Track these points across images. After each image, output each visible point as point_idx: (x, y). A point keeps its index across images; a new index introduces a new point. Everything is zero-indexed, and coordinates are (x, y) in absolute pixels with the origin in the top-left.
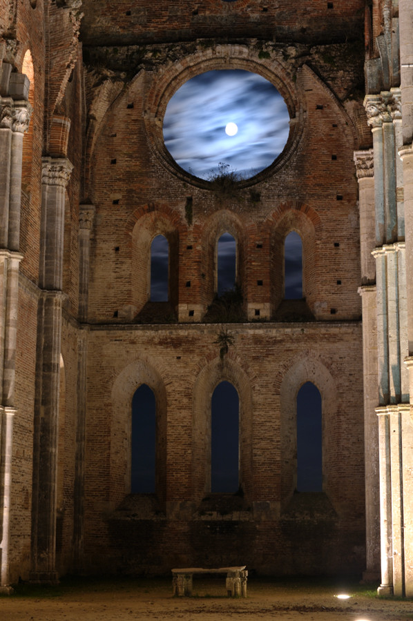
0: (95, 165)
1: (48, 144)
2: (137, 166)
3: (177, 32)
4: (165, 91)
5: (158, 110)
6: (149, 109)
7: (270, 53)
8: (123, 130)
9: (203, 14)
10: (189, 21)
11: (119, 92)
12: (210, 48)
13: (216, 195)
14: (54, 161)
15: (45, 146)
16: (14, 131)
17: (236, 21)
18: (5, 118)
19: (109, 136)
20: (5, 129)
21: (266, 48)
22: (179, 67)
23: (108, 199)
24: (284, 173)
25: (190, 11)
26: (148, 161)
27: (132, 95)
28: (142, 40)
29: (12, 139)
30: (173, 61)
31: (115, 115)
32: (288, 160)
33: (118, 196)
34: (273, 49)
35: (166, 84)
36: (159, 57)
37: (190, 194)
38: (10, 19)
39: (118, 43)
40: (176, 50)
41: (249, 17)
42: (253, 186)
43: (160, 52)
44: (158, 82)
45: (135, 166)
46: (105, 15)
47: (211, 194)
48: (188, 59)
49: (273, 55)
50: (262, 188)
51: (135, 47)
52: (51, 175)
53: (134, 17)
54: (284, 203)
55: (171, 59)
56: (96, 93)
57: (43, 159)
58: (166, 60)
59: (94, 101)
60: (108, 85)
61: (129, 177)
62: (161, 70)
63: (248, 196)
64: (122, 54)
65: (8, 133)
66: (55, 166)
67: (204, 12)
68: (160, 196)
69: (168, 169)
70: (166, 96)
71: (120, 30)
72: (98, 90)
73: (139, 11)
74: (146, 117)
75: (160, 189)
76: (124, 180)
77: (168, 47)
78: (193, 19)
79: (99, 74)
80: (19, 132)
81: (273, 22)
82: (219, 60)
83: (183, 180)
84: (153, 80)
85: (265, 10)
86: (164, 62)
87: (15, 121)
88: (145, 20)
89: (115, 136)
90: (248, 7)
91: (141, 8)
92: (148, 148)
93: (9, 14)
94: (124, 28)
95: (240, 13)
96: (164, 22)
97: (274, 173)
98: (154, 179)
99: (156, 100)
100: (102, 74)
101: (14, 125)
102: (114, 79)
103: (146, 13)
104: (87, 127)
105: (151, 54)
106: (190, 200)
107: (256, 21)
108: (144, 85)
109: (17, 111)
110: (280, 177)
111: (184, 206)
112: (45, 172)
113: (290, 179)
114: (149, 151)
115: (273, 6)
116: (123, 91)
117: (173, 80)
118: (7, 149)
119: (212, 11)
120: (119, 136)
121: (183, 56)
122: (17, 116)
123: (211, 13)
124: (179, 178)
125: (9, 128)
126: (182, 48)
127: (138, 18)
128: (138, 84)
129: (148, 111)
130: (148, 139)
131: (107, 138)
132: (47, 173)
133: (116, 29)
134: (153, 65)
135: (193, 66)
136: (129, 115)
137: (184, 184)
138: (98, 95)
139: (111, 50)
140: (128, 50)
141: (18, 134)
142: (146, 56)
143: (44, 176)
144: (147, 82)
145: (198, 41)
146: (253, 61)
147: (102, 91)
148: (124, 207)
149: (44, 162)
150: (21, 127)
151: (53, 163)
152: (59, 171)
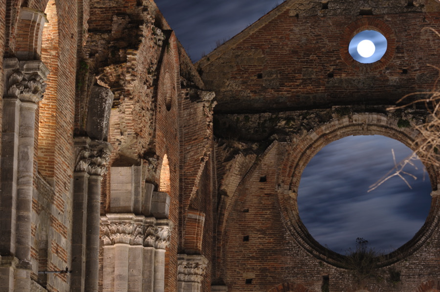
0: (227, 242)
1: (183, 241)
2: (270, 243)
3: (311, 96)
4: (299, 160)
5: (292, 180)
6: (283, 182)
7: (410, 121)
8: (255, 205)
9: (339, 77)
10: (324, 85)
11: (251, 165)
12: (347, 116)
13: (353, 275)
14: (189, 257)
15: (181, 243)
16: (156, 248)
17: (374, 84)
18: (149, 237)
19: (241, 211)
20: (149, 248)
21: (406, 116)
22: (314, 136)
23: (240, 278)
24: (425, 251)
25: (325, 74)
26: (283, 238)
27: (264, 167)
28: (275, 106)
29: (155, 255)
30: (308, 131)
31: (247, 189)
32: (430, 236)
33: (251, 275)
34: (413, 117)
35: (300, 154)
36: (293, 125)
37: (326, 273)
38: (150, 134)
39: (249, 109)
40: (310, 118)
41: (388, 80)
42: (392, 265)
43: (294, 120)
44: (291, 152)
45: (268, 243)
46: (235, 78)
47: (349, 273)
48: (323, 128)
49: (413, 123)
50: (402, 266)
51: (267, 115)
52: (186, 272)
53: (266, 80)
54: (425, 283)
55: (306, 128)
56: (228, 168)
57: (178, 256)
58: (300, 129)
59: (225, 176)
60: (239, 158)
61: (263, 254)
62: (295, 140)
63: (387, 276)
64: (254, 123)
65: (151, 251)
66: (190, 262)
67: (340, 75)
68: (295, 275)
69: (303, 246)
70: (301, 166)
71: (251, 95)
72: (229, 164)
73: (271, 74)
74: (280, 191)
75: (294, 268)
76: (257, 259)
77: (302, 114)
78: (328, 82)
79: (230, 147)
80: (162, 249)
81: (413, 86)
82: (356, 128)
83: (319, 258)
84: (287, 151)
85: (405, 72)
86: (298, 131)
87: (158, 238)
88: (278, 84)
89: (247, 211)
90: (387, 69)
91: (273, 70)
92: (282, 224)
93: (149, 129)
94: (255, 92)
95: (378, 76)
96: (298, 85)
97: (415, 250)
98: (289, 257)
99: (290, 171)
100: (234, 147)
101: (157, 242)
102: (246, 152)
103: (279, 76)
104: (218, 203)
105: (284, 123)
106: (326, 279)
107: (395, 84)
108: (277, 156)
109: (160, 229)
110: (421, 255)
111: (320, 286)
112: (181, 268)
113: (431, 257)
114: (283, 227)
115: (413, 67)
116: (256, 164)
117: (308, 148)
118: (150, 267)
119: (348, 74)
120: (252, 211)
121: (318, 125)
122: (160, 233)
123: (347, 76)
124: (315, 256)
125: (152, 246)
126: (317, 116)
127: (270, 81)
128: (270, 156)
129: (282, 185)
130: (283, 215)
131: (239, 213)
132: (182, 270)
133: (247, 93)
134: (287, 134)
135: (328, 134)
136: (261, 188)
137: (320, 263)
138: (230, 169)
139: (242, 117)
140: (260, 117)
141: (160, 250)
142: (279, 124)
143: (180, 273)
144: (280, 154)
145: (333, 108)
146: (392, 129)
147: (234, 165)
148: (257, 286)
149: (180, 259)
150: (164, 244)
151: (188, 260)
152: (195, 268)
